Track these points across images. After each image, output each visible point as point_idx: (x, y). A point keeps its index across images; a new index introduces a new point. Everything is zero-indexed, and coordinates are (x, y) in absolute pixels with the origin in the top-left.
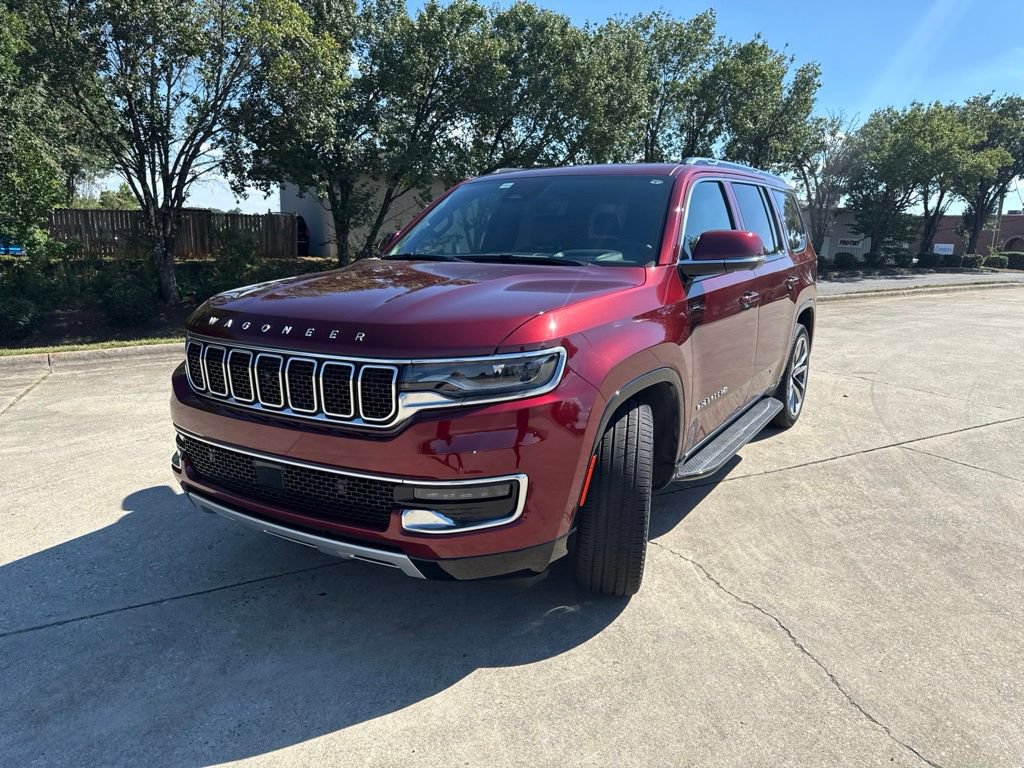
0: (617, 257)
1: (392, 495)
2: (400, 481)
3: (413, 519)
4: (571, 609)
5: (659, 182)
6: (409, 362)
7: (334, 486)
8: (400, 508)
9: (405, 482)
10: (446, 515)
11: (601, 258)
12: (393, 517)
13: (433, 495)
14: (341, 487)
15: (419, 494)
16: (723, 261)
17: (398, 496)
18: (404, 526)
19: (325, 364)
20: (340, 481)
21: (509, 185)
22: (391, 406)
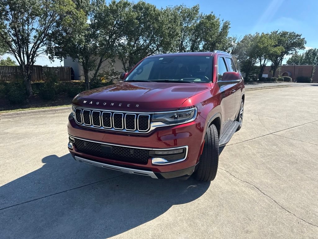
0: (199, 80)
1: (149, 154)
2: (151, 149)
3: (155, 161)
4: (194, 186)
5: (208, 58)
6: (153, 113)
7: (129, 151)
8: (151, 158)
9: (153, 149)
10: (165, 159)
11: (195, 80)
12: (149, 160)
13: (160, 153)
14: (132, 152)
15: (156, 153)
16: (230, 81)
17: (151, 154)
18: (153, 163)
19: (126, 114)
20: (131, 150)
21: (162, 59)
22: (148, 127)
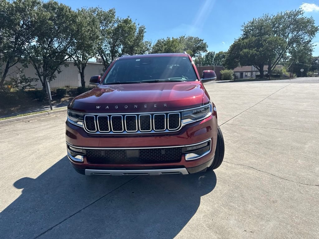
1: (181, 151)
3: (188, 157)
5: (185, 58)
6: (183, 111)
7: (160, 152)
8: (185, 154)
10: (196, 154)
12: (182, 157)
13: (190, 149)
14: (163, 152)
15: (188, 149)
16: (210, 79)
17: (183, 151)
18: (186, 160)
19: (155, 115)
20: (162, 150)
21: (139, 60)
22: (179, 124)
